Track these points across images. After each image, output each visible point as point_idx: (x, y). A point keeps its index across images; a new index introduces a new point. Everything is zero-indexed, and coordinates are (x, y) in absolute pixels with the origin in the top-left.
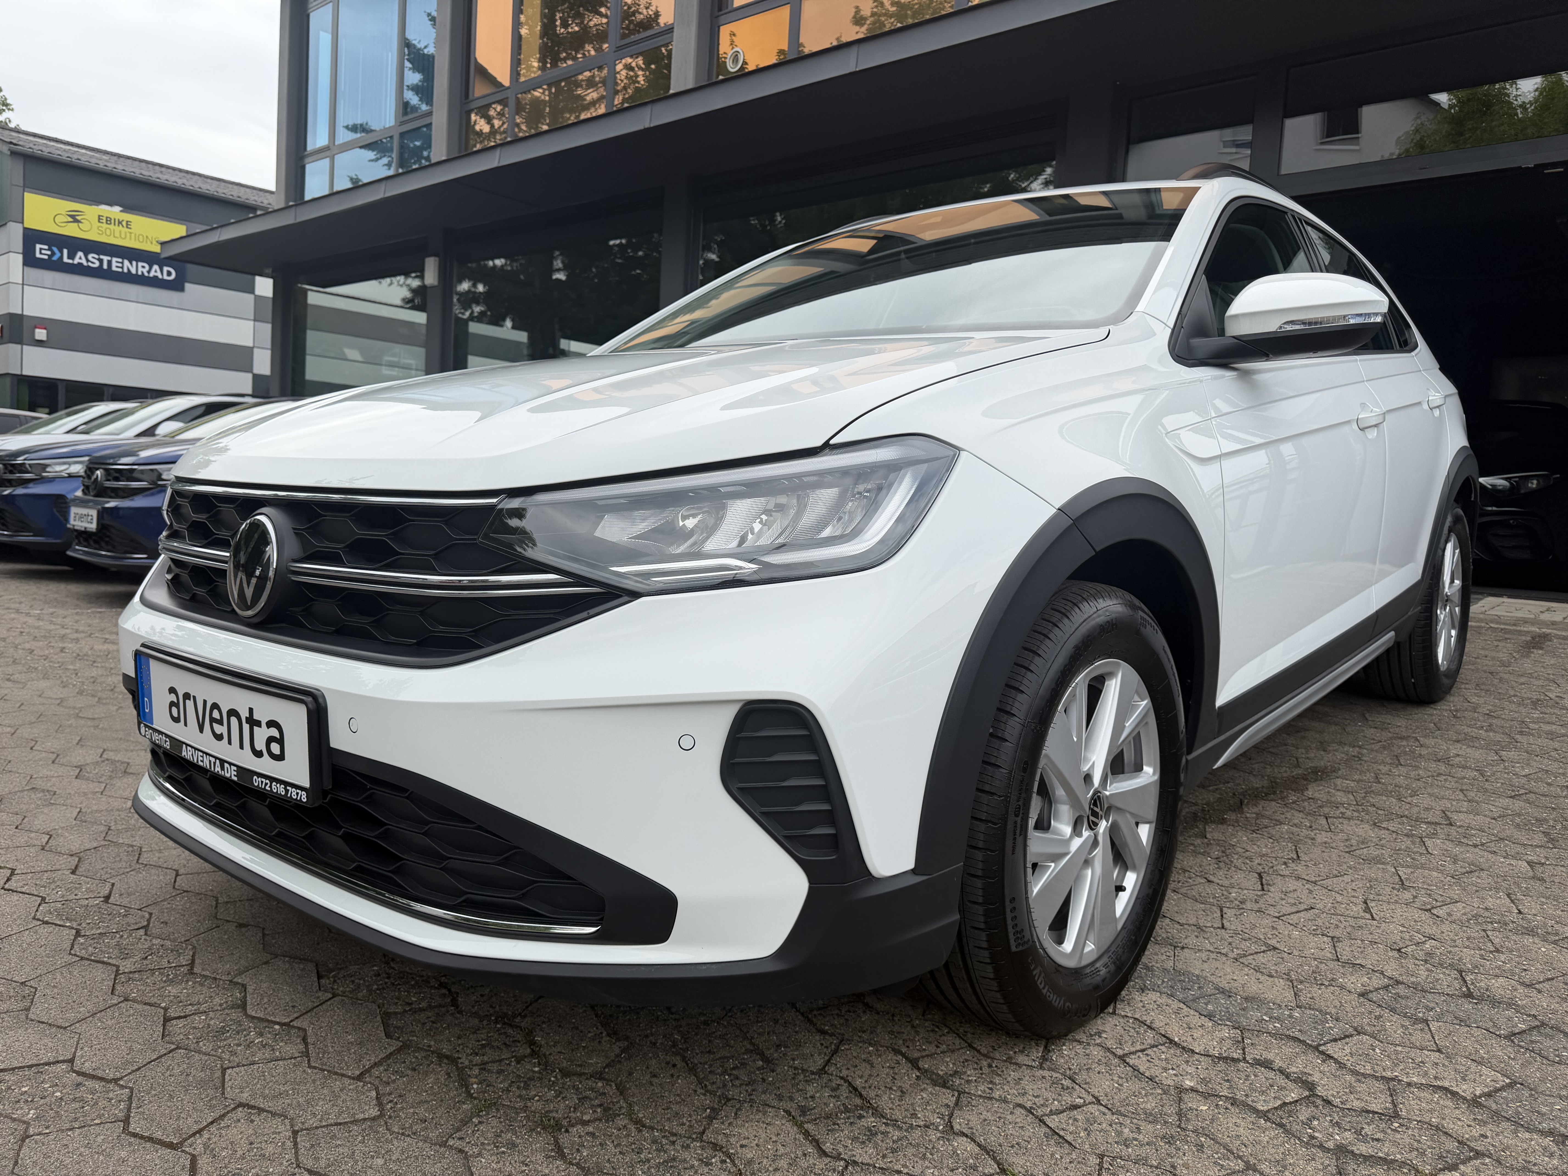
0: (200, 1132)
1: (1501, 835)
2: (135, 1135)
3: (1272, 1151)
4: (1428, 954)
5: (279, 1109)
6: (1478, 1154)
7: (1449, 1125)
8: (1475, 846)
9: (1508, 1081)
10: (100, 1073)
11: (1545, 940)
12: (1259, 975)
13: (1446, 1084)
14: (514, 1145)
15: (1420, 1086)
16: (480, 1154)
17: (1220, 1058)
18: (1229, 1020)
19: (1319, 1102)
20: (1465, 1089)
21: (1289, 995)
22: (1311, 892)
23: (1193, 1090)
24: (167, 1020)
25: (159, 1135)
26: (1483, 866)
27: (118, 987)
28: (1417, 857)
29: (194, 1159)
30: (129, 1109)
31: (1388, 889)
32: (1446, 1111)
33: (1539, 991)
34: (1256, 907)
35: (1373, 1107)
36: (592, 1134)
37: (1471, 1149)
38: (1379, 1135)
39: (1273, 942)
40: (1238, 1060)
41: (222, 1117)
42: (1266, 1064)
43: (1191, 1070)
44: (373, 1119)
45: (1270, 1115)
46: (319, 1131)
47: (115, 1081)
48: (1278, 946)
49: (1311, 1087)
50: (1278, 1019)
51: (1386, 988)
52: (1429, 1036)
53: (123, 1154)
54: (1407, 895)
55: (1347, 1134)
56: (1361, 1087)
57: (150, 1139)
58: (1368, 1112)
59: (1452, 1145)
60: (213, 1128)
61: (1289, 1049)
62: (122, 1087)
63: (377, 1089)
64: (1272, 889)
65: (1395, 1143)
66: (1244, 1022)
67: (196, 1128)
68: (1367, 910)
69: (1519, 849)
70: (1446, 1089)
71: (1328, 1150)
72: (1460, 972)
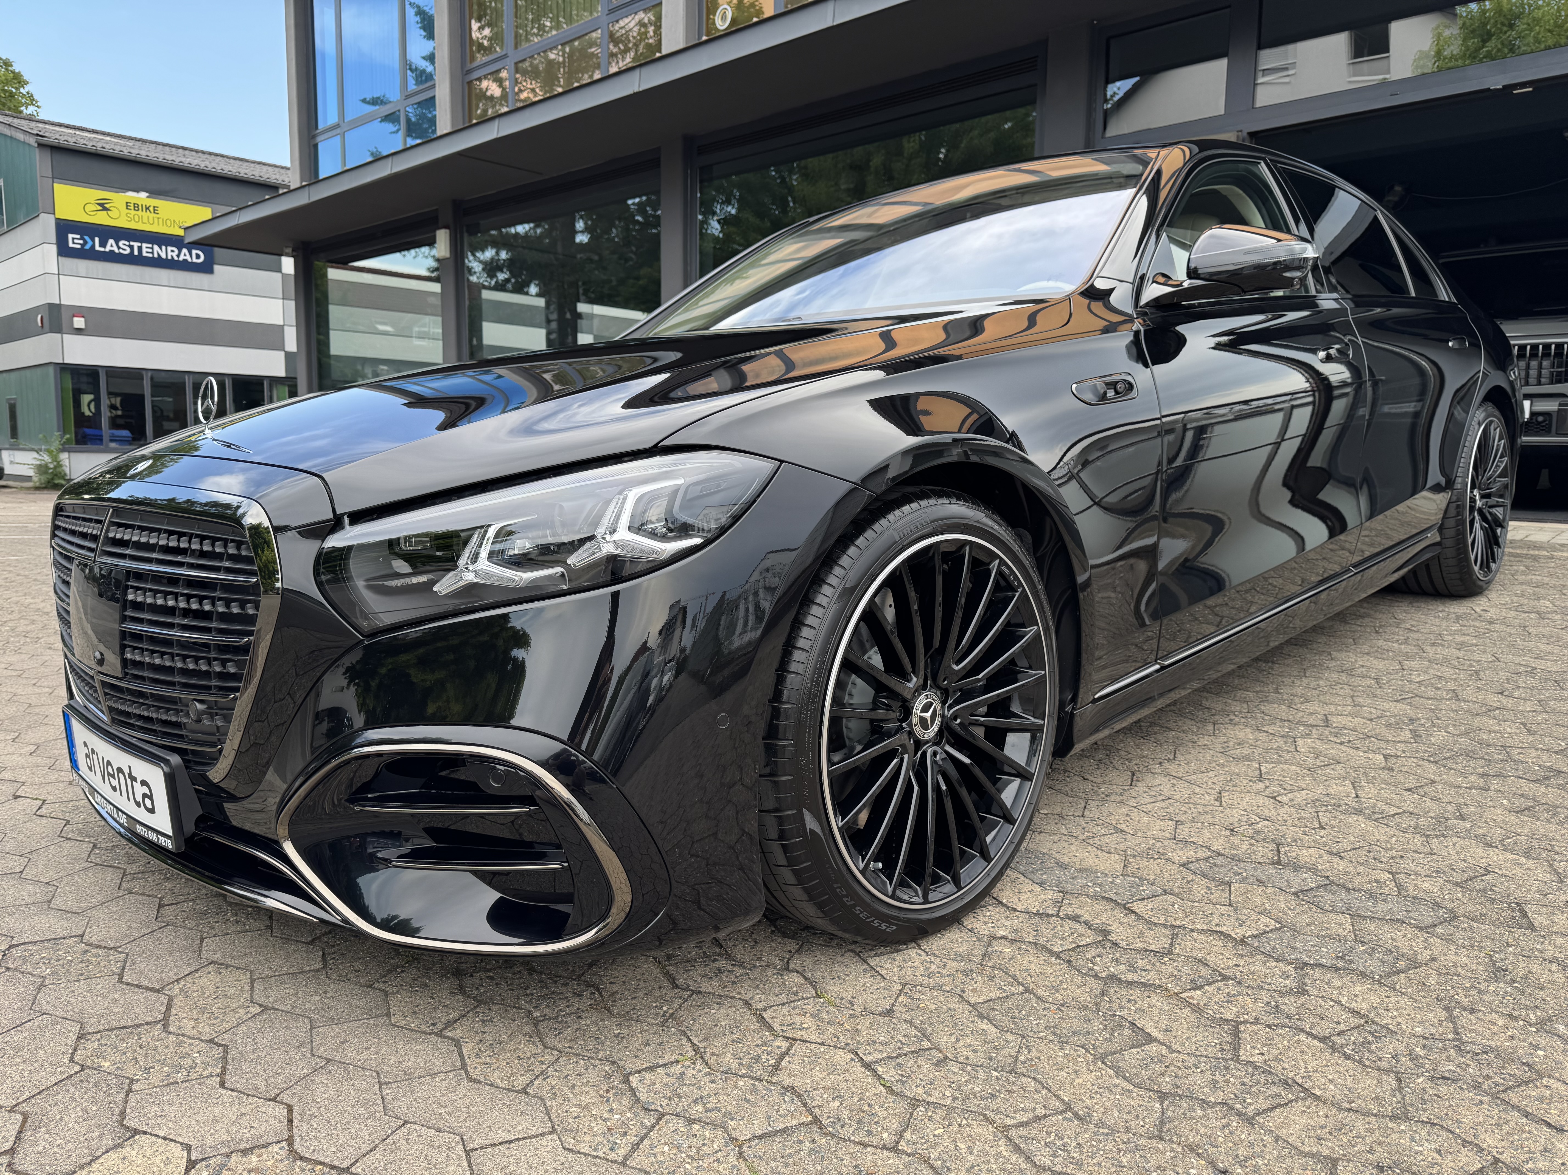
0: (177, 981)
1: (1369, 734)
2: (128, 984)
3: (1052, 979)
4: (1258, 832)
5: (243, 965)
6: (1225, 978)
7: (1211, 959)
8: (1341, 743)
9: (1278, 925)
10: (103, 944)
11: (1369, 818)
12: (1099, 852)
13: (1223, 929)
14: (426, 985)
15: (1201, 932)
16: (398, 992)
17: (1038, 914)
18: (1057, 886)
19: (1109, 944)
20: (1238, 933)
21: (1119, 867)
22: (1174, 785)
23: (1003, 937)
24: (160, 906)
25: (145, 983)
26: (1342, 760)
27: (124, 885)
28: (1285, 754)
29: (171, 1000)
30: (124, 968)
31: (1245, 782)
32: (1214, 949)
33: (1341, 858)
34: (1119, 799)
35: (1153, 947)
36: (492, 978)
37: (1221, 974)
38: (1149, 967)
39: (1123, 827)
40: (1052, 915)
41: (196, 971)
42: (1075, 918)
43: (1007, 923)
44: (318, 970)
45: (1062, 955)
46: (273, 980)
47: (115, 948)
48: (1126, 829)
49: (1105, 933)
50: (1100, 885)
51: (1207, 859)
52: (1227, 895)
53: (116, 996)
54: (1261, 786)
55: (1122, 967)
56: (1149, 934)
57: (138, 986)
58: (1146, 950)
59: (1204, 972)
60: (188, 979)
61: (1099, 906)
62: (120, 953)
63: (323, 950)
64: (1139, 784)
65: (1158, 972)
66: (1069, 887)
67: (175, 978)
68: (1219, 799)
69: (1383, 745)
70: (1222, 933)
71: (1100, 978)
72: (1278, 845)
